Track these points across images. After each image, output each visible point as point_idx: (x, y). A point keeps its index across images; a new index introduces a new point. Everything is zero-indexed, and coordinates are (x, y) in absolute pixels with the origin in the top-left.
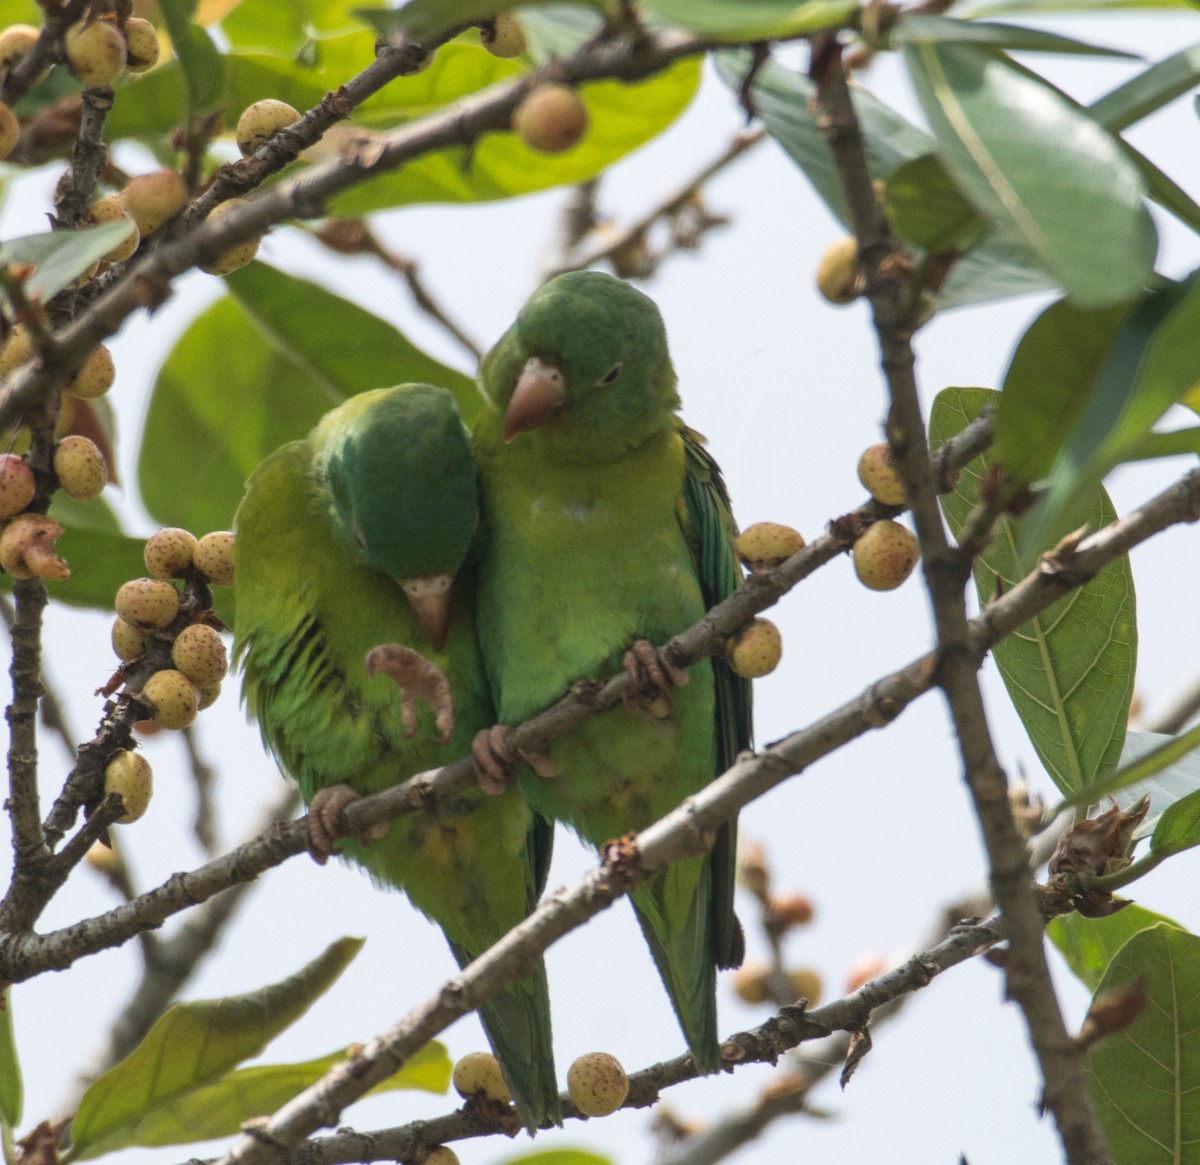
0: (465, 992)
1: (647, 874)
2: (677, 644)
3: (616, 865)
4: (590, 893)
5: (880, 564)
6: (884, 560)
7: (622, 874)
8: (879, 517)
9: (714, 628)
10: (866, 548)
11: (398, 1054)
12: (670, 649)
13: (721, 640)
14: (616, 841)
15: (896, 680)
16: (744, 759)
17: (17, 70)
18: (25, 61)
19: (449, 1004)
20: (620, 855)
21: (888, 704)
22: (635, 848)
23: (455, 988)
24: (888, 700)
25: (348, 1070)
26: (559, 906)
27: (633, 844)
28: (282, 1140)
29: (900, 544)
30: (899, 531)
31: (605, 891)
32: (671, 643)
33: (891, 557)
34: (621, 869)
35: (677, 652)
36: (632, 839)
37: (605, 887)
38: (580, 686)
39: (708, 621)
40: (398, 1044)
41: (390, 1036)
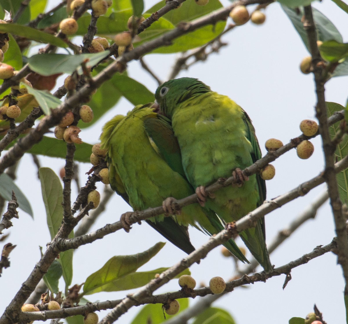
0: (188, 262)
2: (247, 170)
3: (230, 229)
4: (222, 237)
5: (304, 152)
6: (305, 151)
7: (231, 232)
8: (304, 139)
9: (257, 166)
10: (300, 147)
11: (169, 277)
12: (245, 171)
13: (259, 169)
14: (230, 223)
15: (308, 183)
16: (265, 203)
17: (78, 11)
18: (80, 8)
19: (183, 265)
20: (231, 227)
21: (305, 190)
22: (235, 225)
23: (185, 261)
24: (305, 189)
25: (155, 281)
26: (214, 240)
27: (235, 224)
28: (137, 299)
29: (310, 147)
30: (309, 143)
31: (226, 236)
32: (245, 169)
33: (307, 150)
34: (231, 231)
35: (247, 172)
36: (234, 223)
37: (226, 235)
39: (256, 164)
40: (169, 275)
41: (167, 273)
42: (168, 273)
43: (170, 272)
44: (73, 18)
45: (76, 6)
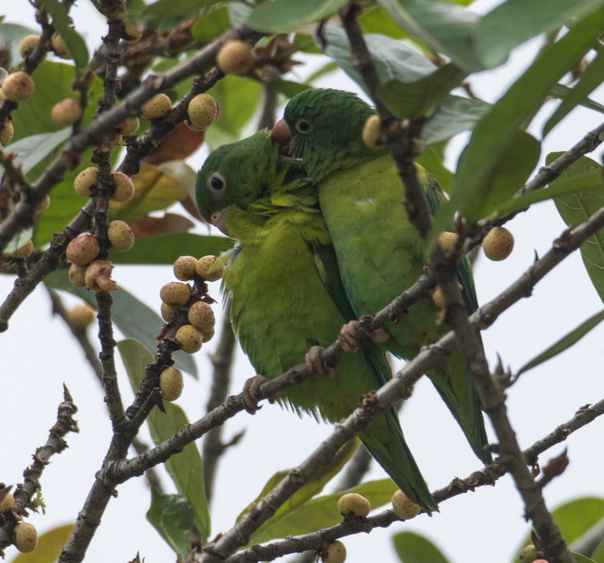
0: (301, 474)
1: (382, 409)
2: (406, 294)
3: (365, 407)
4: (356, 421)
5: (495, 248)
6: (497, 246)
7: (369, 411)
8: (494, 226)
9: (422, 285)
10: (487, 241)
11: (273, 507)
12: (403, 297)
13: (426, 291)
14: (365, 396)
15: (491, 305)
16: (424, 350)
17: (31, 57)
18: (34, 52)
19: (294, 480)
20: (368, 402)
21: (488, 318)
22: (375, 398)
23: (297, 473)
24: (487, 316)
25: (250, 516)
26: (342, 428)
27: (374, 395)
28: (221, 554)
29: (504, 238)
30: (503, 231)
31: (363, 420)
32: (403, 294)
33: (500, 244)
34: (368, 409)
35: (406, 299)
36: (374, 393)
37: (362, 418)
38: (363, 319)
39: (419, 282)
40: (271, 502)
41: (267, 499)
42: (271, 499)
43: (273, 497)
44: (23, 71)
45: (27, 49)
